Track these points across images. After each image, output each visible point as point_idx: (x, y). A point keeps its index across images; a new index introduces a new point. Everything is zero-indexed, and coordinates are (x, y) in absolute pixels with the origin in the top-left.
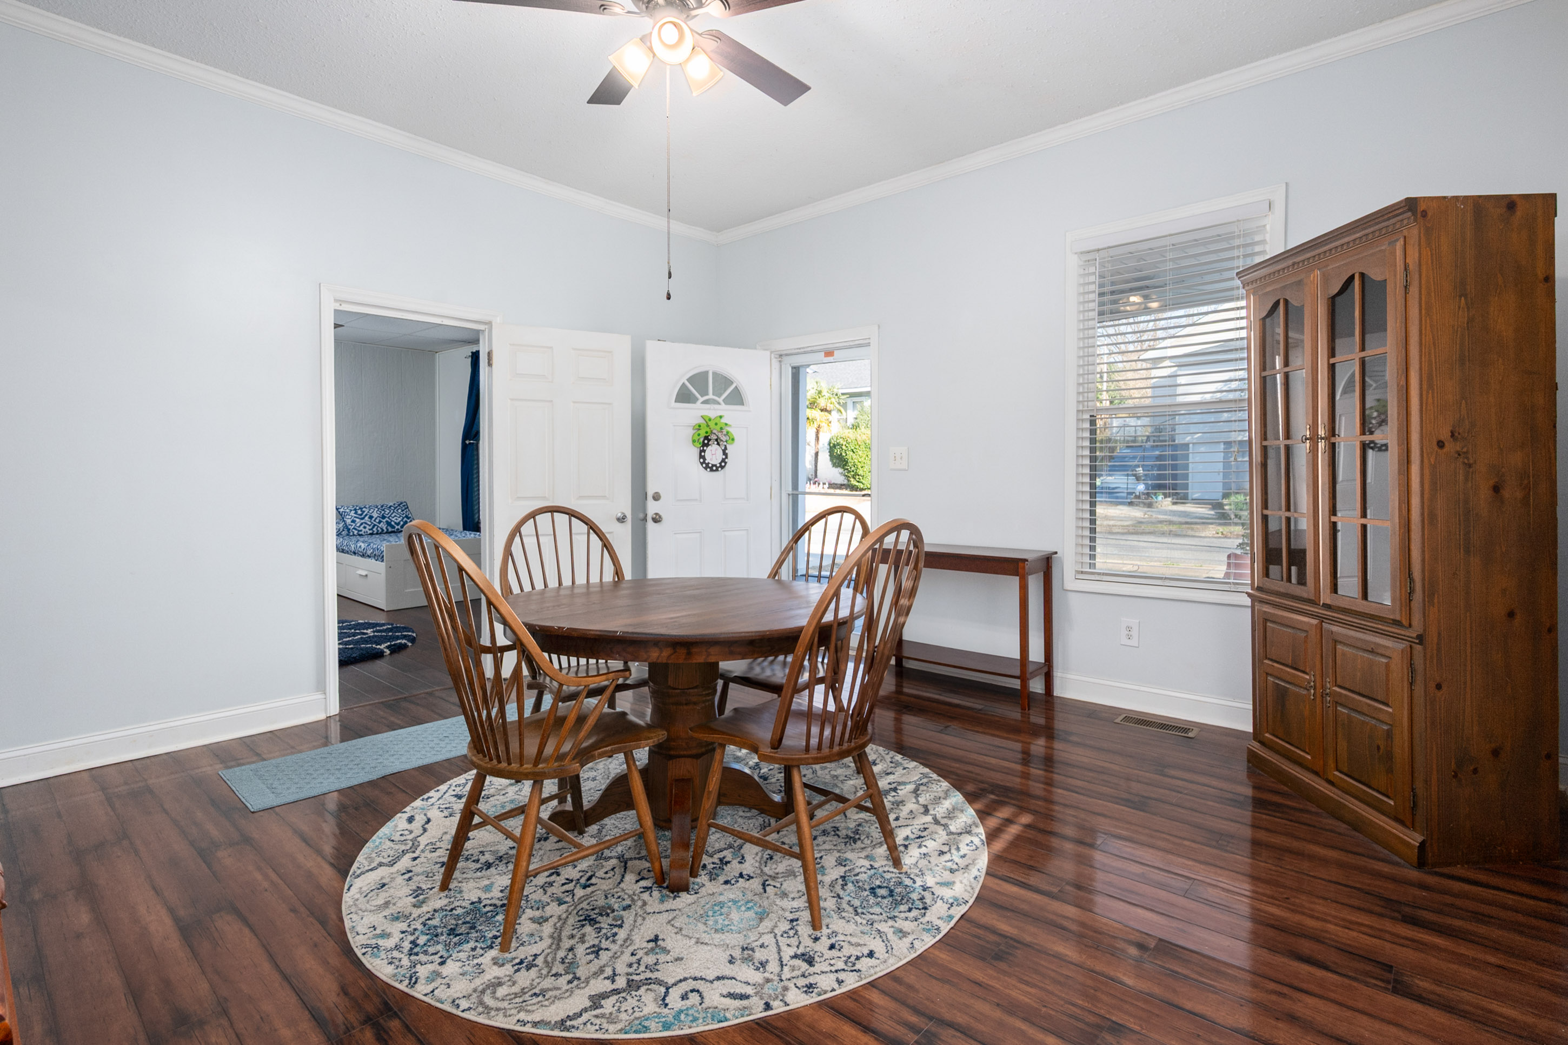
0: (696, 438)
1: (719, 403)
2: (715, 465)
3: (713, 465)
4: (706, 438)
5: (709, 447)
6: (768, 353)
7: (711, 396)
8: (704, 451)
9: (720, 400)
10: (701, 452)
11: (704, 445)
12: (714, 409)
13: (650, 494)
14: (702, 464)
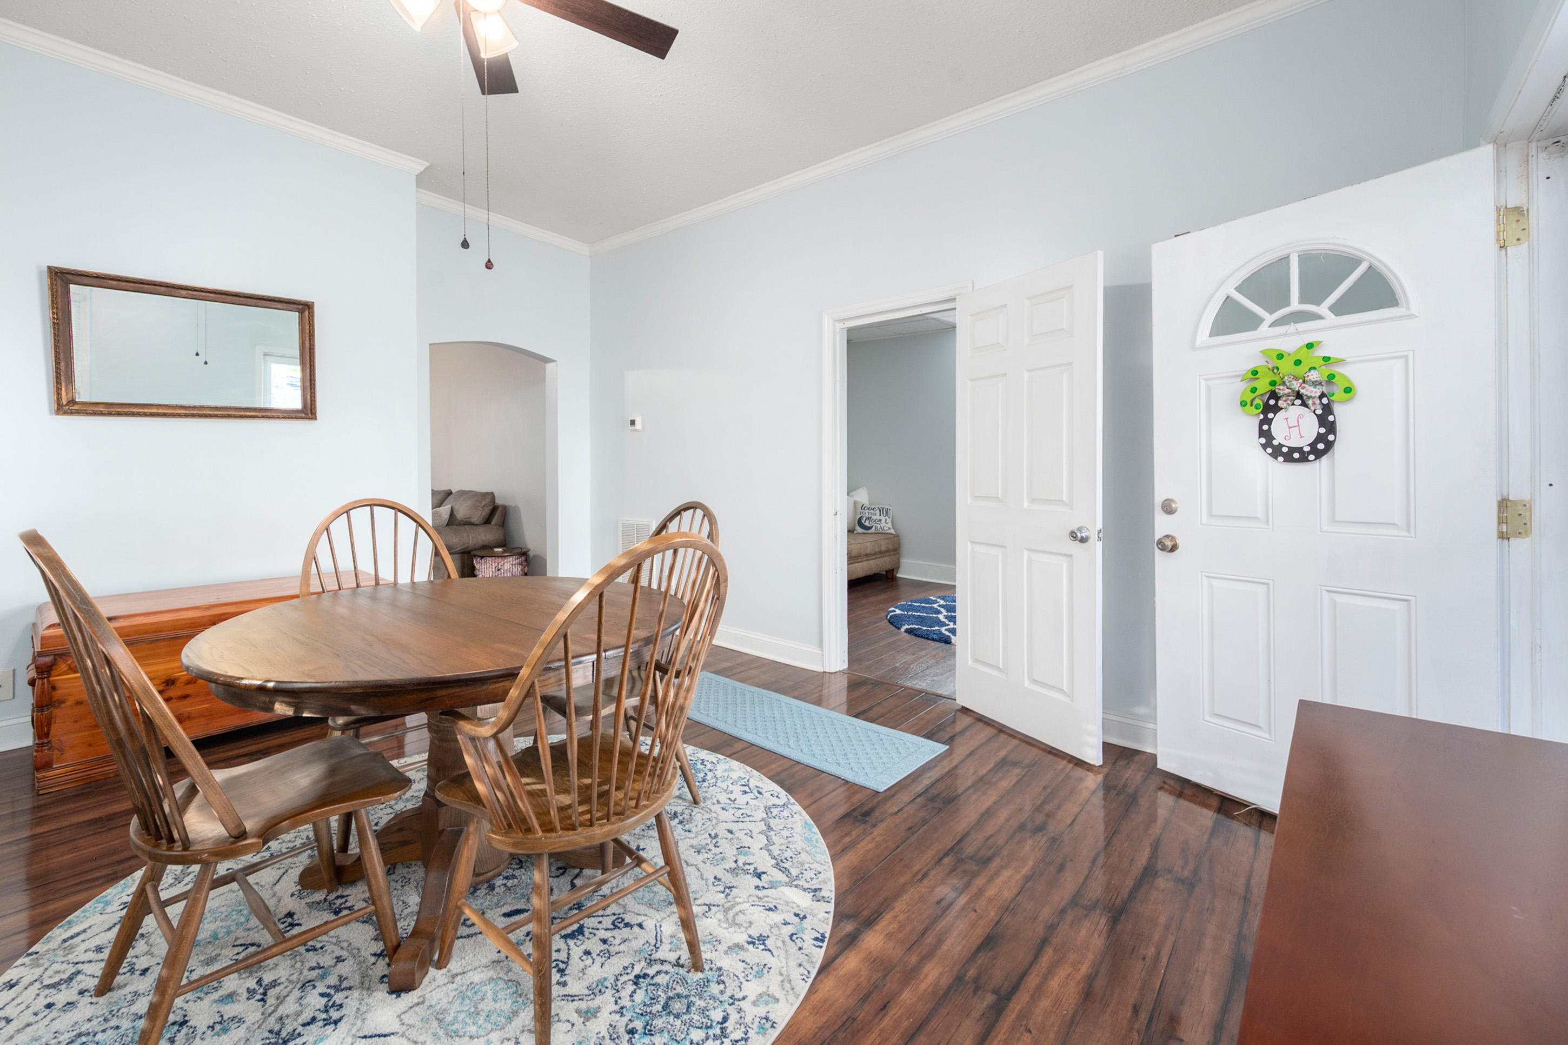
0: (1249, 397)
1: (1318, 317)
2: (1300, 450)
3: (1292, 450)
4: (1274, 395)
5: (1281, 414)
6: (1486, 152)
7: (1295, 305)
8: (1269, 422)
9: (1323, 309)
10: (1262, 423)
11: (1267, 409)
12: (1298, 333)
13: (1159, 498)
14: (1264, 447)
